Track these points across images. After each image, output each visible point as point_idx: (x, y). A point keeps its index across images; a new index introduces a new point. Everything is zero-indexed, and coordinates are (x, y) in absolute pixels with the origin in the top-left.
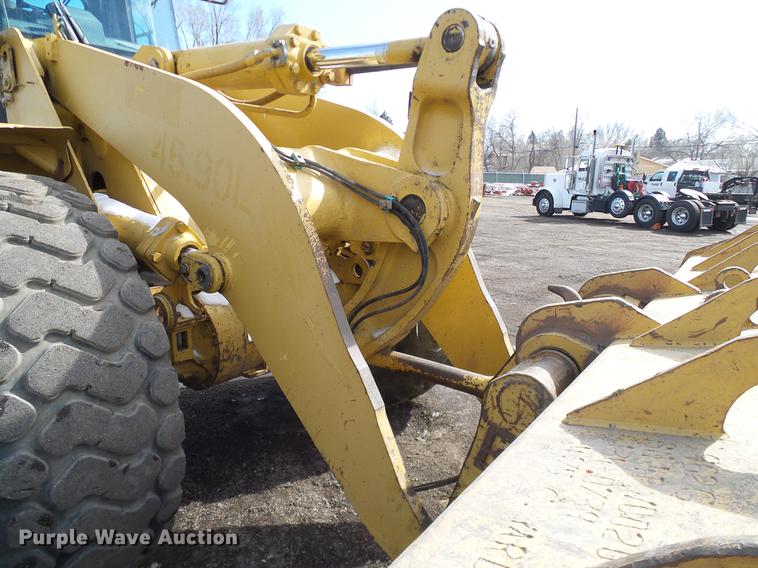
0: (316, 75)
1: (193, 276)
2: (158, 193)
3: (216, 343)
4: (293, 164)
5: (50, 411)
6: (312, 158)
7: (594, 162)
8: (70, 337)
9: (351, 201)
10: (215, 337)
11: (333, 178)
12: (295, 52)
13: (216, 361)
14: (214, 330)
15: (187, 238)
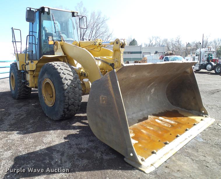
0: (101, 46)
1: (83, 75)
2: (77, 64)
3: (85, 87)
4: (97, 59)
5: (69, 87)
6: (100, 58)
7: (201, 53)
8: (71, 80)
9: (105, 64)
10: (85, 86)
11: (102, 61)
12: (97, 43)
13: (85, 90)
14: (85, 85)
15: (82, 70)
